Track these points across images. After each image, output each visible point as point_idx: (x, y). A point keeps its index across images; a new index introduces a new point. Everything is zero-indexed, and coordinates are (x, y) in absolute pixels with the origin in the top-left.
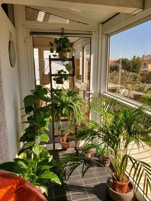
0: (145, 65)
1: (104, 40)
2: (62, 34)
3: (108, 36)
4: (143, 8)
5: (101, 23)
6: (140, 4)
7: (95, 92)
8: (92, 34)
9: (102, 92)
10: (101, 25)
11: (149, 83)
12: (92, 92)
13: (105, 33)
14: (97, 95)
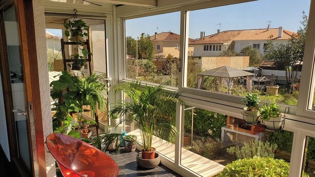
0: (159, 47)
1: (119, 23)
2: (75, 15)
3: (123, 19)
4: (157, 6)
5: (115, 5)
6: (154, 2)
7: (114, 79)
8: (106, 17)
9: (121, 79)
10: (115, 7)
11: (166, 74)
12: (110, 79)
13: (120, 16)
14: (115, 83)
